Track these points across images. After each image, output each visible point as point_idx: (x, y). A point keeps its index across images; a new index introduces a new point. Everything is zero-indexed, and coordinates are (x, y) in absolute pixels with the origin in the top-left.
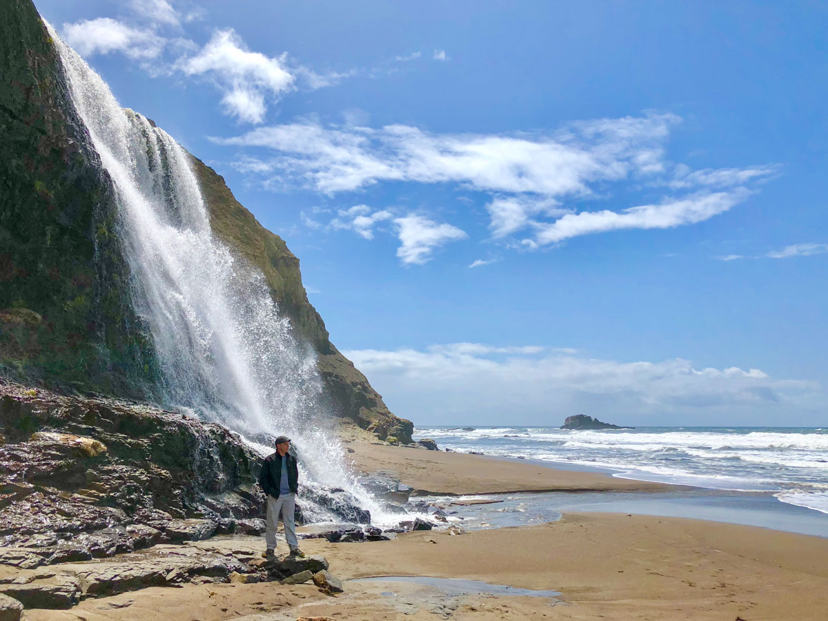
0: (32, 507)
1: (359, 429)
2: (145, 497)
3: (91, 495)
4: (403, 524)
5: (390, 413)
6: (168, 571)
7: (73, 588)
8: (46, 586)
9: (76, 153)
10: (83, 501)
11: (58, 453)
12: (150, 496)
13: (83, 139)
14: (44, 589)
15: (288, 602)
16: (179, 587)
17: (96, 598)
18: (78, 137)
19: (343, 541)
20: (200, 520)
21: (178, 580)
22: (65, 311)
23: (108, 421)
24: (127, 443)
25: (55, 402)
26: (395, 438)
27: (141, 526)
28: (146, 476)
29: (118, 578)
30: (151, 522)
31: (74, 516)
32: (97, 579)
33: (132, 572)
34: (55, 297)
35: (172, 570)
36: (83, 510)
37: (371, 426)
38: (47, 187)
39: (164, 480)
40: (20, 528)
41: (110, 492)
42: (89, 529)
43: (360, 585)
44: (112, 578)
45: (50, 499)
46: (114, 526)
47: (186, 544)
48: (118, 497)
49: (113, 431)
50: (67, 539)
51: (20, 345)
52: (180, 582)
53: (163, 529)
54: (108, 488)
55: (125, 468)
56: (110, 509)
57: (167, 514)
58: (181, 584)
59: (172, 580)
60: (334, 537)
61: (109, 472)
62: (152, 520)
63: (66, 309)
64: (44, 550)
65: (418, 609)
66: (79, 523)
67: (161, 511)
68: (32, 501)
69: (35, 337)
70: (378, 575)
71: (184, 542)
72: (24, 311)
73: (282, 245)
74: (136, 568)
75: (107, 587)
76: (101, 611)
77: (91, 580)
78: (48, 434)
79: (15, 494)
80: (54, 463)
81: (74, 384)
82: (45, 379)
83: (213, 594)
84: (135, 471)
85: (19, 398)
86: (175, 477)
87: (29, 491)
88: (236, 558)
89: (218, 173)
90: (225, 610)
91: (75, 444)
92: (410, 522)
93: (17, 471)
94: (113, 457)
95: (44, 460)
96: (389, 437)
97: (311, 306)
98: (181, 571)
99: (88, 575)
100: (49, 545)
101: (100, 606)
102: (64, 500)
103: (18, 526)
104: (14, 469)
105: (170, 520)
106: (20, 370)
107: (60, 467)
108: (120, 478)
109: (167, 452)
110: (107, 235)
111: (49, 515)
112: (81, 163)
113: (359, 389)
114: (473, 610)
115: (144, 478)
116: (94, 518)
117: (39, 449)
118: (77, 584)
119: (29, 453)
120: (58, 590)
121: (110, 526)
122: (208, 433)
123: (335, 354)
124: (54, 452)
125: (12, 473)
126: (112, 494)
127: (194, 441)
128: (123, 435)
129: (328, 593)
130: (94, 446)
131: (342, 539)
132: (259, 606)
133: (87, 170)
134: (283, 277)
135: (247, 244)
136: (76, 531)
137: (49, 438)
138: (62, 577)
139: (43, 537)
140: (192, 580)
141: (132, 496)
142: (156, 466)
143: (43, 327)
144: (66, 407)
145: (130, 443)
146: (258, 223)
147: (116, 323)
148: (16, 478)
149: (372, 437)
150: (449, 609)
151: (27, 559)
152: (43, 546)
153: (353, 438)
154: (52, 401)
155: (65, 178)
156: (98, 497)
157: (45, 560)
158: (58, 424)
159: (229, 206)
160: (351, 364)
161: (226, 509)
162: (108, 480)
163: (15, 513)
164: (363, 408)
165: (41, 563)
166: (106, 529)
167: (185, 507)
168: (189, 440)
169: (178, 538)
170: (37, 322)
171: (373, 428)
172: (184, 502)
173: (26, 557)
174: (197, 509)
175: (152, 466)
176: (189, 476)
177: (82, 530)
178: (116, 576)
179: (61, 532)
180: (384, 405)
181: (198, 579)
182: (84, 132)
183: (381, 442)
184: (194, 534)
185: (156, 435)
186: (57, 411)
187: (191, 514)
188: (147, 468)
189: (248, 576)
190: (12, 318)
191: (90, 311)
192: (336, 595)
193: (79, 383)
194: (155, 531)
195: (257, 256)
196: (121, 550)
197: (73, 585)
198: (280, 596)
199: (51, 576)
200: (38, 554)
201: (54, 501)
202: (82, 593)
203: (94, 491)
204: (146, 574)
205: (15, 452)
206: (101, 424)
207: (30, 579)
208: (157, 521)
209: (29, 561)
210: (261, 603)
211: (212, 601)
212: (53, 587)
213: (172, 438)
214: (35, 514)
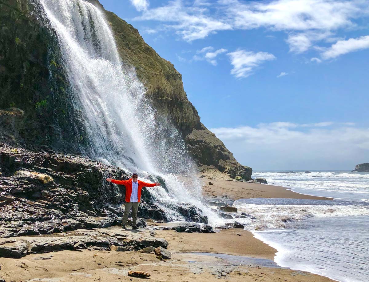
0: (13, 208)
1: (218, 172)
2: (74, 205)
3: (44, 203)
4: (227, 225)
5: (237, 163)
6: (75, 243)
7: (22, 248)
8: (8, 246)
9: (35, 20)
10: (40, 206)
11: (27, 182)
12: (77, 204)
13: (40, 12)
14: (7, 248)
15: (136, 262)
16: (80, 251)
17: (35, 254)
18: (37, 11)
19: (186, 232)
20: (104, 217)
21: (80, 248)
22: (37, 108)
23: (55, 165)
24: (65, 177)
25: (27, 155)
26: (241, 177)
27: (71, 220)
28: (75, 194)
29: (47, 245)
30: (76, 218)
31: (33, 213)
32: (36, 245)
33: (56, 243)
34: (30, 101)
35: (78, 242)
36: (39, 210)
37: (226, 170)
38: (22, 41)
39: (85, 196)
40: (4, 218)
41: (54, 202)
42: (41, 220)
43: (182, 256)
44: (45, 244)
45: (23, 204)
46: (55, 219)
47: (94, 229)
48: (58, 205)
49: (57, 170)
50: (29, 224)
51: (13, 127)
52: (82, 248)
53: (82, 221)
54: (53, 200)
55: (63, 190)
56: (54, 210)
57: (85, 214)
58: (81, 250)
59: (77, 247)
60: (181, 230)
61: (54, 192)
62: (77, 217)
63: (37, 107)
64: (14, 229)
65: (204, 271)
66: (35, 216)
67: (82, 212)
68: (13, 205)
69: (22, 123)
70: (194, 251)
71: (93, 229)
72: (15, 109)
73: (172, 67)
74: (58, 240)
75: (42, 249)
76: (35, 261)
77: (34, 245)
78: (23, 172)
79: (5, 201)
80: (25, 186)
81: (43, 147)
82: (27, 144)
83: (95, 256)
84: (69, 192)
85: (8, 154)
86: (91, 195)
87: (13, 200)
88: (116, 238)
89: (135, 28)
90: (100, 264)
91: (36, 177)
92: (232, 224)
93: (6, 190)
94: (57, 184)
95: (20, 185)
96: (237, 177)
97: (190, 102)
98: (82, 243)
99: (32, 243)
100: (18, 227)
101: (35, 258)
102: (30, 205)
103: (3, 217)
104: (5, 189)
105: (87, 217)
106: (14, 140)
107: (28, 189)
108: (60, 195)
109: (86, 182)
110: (56, 65)
111: (21, 212)
112: (39, 25)
113: (219, 149)
114: (240, 274)
115: (73, 195)
116: (44, 215)
117: (18, 179)
118: (25, 246)
119: (13, 181)
120: (15, 249)
121: (53, 219)
122: (111, 172)
123: (204, 129)
124: (26, 181)
125: (4, 191)
126: (55, 203)
127: (101, 176)
128: (63, 173)
129: (161, 259)
130: (46, 178)
131: (186, 231)
132: (119, 264)
133: (43, 29)
134: (173, 86)
135: (152, 68)
136: (34, 221)
137: (23, 174)
138: (19, 243)
139: (15, 223)
140: (88, 248)
141: (67, 204)
142: (81, 189)
143: (26, 117)
144: (33, 158)
145: (66, 177)
146: (158, 55)
147: (64, 114)
148: (6, 193)
149: (226, 177)
150: (226, 273)
151: (4, 233)
152: (15, 227)
153: (215, 177)
154: (25, 155)
155: (31, 35)
156: (47, 204)
157: (14, 234)
158: (28, 167)
159: (141, 46)
160: (214, 135)
161: (120, 212)
162: (53, 196)
163: (4, 211)
164: (221, 160)
165: (12, 236)
166: (50, 220)
167: (96, 210)
168: (99, 175)
169: (90, 227)
170: (22, 114)
171: (227, 171)
172: (96, 208)
173: (4, 232)
174: (103, 212)
175: (78, 189)
176: (99, 194)
177: (37, 220)
178: (46, 244)
179: (26, 221)
180: (234, 158)
181: (91, 248)
182: (40, 8)
183: (231, 179)
184: (99, 224)
185: (80, 173)
186: (28, 160)
187: (100, 214)
188: (76, 190)
189: (119, 248)
190: (9, 113)
191: (50, 108)
192: (166, 261)
193: (46, 146)
194: (78, 222)
195: (157, 74)
196: (57, 231)
197: (22, 247)
198: (133, 259)
199: (13, 242)
200: (12, 231)
201: (24, 205)
202: (28, 251)
203: (46, 201)
204: (63, 243)
205: (6, 181)
206: (51, 167)
207: (2, 243)
208: (79, 217)
209: (5, 234)
210: (121, 262)
211: (94, 259)
212: (12, 247)
213: (89, 174)
214: (14, 211)
